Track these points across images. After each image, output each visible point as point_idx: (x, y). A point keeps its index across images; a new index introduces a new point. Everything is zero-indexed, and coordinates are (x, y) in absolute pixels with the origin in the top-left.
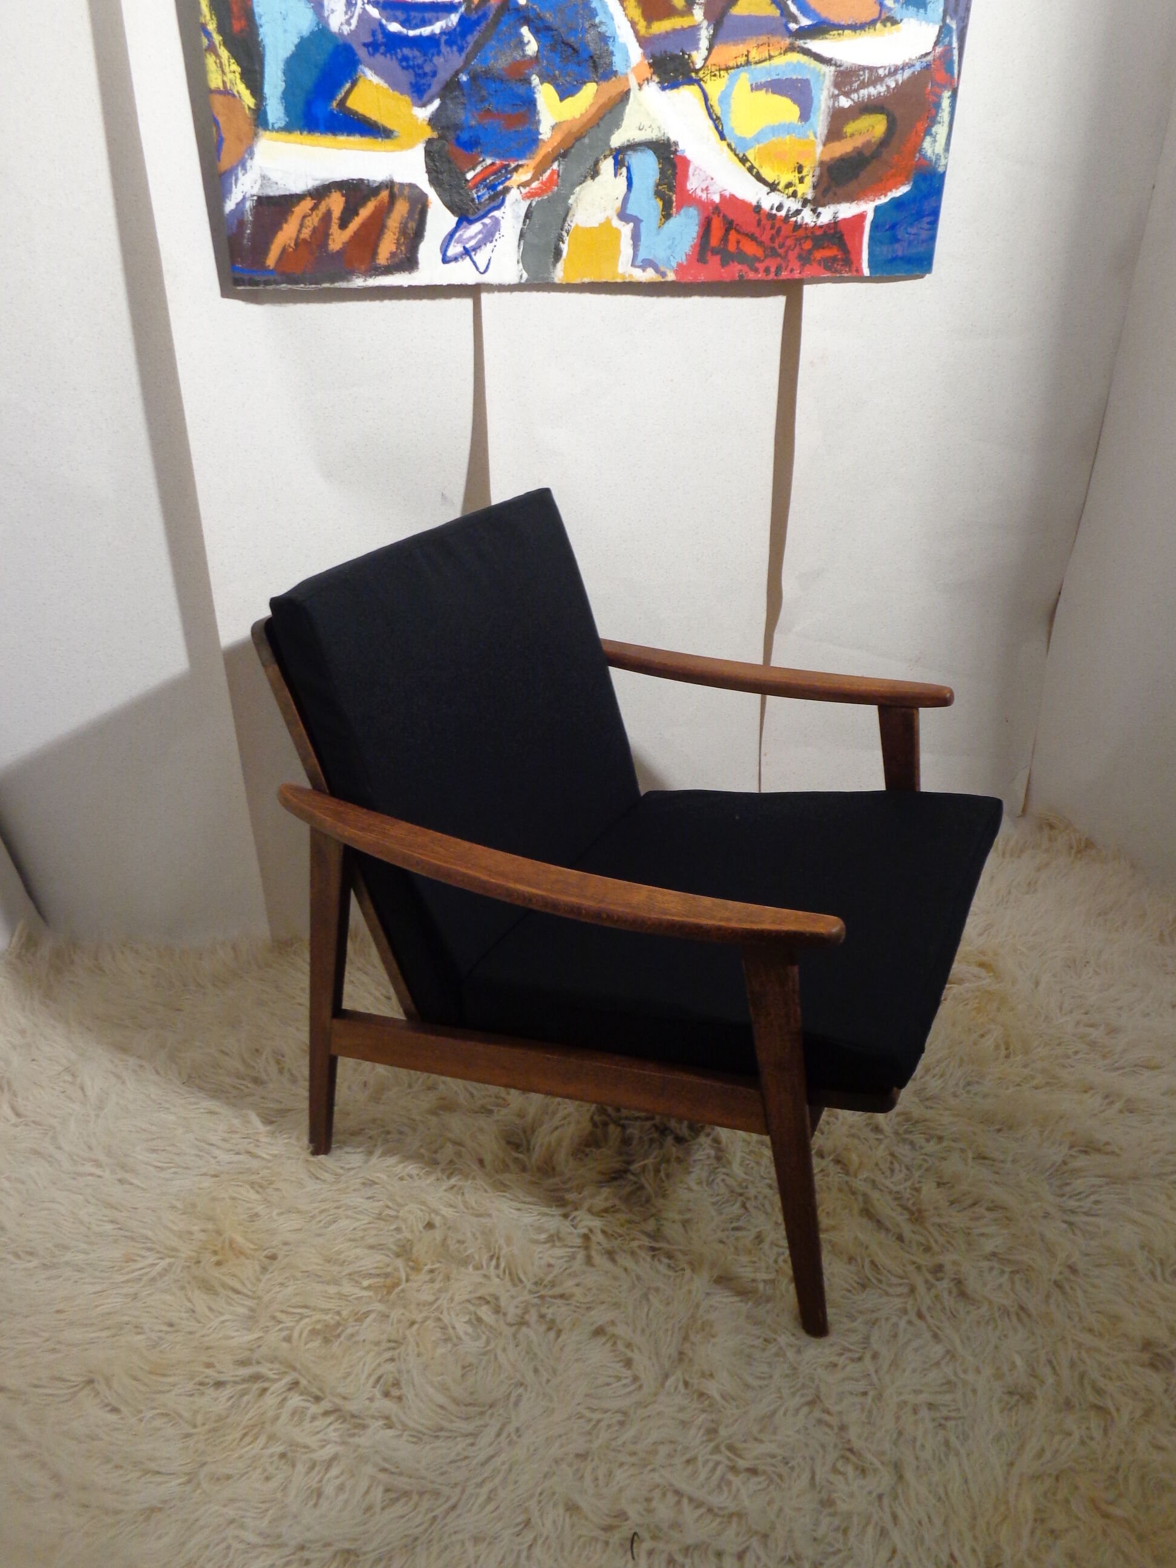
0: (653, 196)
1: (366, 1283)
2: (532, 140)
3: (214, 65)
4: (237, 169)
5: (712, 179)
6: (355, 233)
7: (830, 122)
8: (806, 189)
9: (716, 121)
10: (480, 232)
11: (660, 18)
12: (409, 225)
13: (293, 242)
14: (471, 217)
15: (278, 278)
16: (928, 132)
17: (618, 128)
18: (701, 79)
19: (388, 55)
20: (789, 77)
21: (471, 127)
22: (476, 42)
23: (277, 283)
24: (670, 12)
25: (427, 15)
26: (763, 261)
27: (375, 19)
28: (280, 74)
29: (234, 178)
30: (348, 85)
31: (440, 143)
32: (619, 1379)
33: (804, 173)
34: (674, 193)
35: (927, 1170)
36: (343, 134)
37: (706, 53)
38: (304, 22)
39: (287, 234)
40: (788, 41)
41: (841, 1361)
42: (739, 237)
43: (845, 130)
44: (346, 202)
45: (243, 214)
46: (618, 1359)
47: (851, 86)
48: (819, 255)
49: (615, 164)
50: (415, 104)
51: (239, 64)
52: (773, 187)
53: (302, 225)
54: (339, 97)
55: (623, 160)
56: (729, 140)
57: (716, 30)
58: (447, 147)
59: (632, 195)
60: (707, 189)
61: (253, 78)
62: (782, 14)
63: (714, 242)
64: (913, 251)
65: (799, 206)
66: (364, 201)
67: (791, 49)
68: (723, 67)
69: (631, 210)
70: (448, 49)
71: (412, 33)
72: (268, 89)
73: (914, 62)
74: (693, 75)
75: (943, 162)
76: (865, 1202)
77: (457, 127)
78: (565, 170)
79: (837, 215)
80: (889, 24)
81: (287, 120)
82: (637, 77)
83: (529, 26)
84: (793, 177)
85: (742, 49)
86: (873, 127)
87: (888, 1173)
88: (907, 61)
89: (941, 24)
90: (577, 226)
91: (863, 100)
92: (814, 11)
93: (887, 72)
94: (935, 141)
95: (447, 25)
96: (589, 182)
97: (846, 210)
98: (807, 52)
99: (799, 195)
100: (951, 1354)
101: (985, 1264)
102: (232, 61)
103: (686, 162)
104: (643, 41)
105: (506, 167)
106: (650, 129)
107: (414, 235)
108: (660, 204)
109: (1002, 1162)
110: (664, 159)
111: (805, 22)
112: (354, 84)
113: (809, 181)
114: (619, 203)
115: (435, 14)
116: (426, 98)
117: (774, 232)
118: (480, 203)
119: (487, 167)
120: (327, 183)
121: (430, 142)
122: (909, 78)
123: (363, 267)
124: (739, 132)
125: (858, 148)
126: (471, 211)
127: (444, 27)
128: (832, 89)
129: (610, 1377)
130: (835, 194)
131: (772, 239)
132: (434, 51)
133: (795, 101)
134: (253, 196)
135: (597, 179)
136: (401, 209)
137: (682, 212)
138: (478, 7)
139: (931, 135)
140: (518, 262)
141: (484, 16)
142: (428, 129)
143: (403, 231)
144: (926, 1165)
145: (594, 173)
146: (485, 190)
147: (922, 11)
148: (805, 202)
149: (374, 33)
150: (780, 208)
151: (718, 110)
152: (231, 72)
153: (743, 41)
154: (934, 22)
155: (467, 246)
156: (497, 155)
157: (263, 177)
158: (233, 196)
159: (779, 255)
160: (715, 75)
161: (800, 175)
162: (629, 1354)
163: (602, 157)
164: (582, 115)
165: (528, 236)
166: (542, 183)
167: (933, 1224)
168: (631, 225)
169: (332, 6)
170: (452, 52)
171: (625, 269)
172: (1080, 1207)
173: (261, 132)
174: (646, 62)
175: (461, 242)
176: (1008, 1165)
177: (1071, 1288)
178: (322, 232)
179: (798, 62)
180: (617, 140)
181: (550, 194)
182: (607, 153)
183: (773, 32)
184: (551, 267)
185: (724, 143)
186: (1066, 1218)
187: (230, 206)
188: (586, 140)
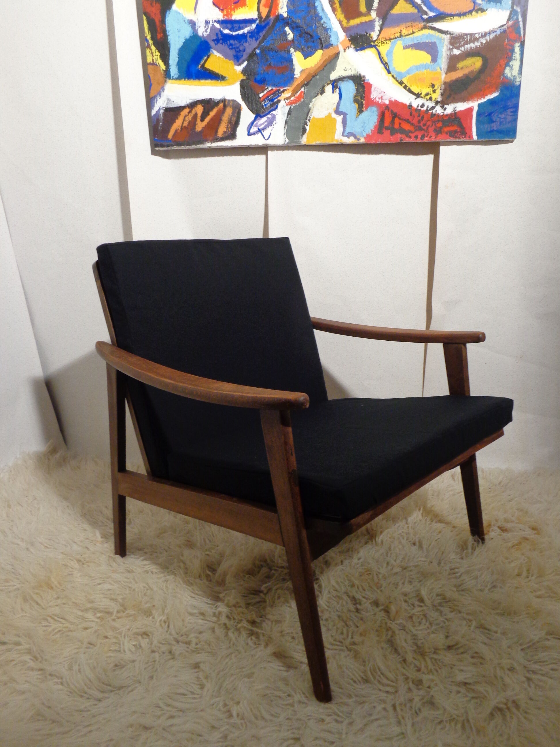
0: (353, 102)
1: (98, 615)
2: (291, 78)
3: (149, 53)
4: (157, 96)
5: (384, 93)
6: (207, 123)
7: (449, 62)
8: (437, 96)
9: (386, 65)
10: (266, 121)
11: (354, 18)
12: (232, 119)
13: (180, 127)
14: (262, 115)
15: (173, 144)
16: (507, 64)
17: (334, 71)
18: (377, 45)
19: (223, 44)
20: (424, 41)
21: (261, 74)
22: (264, 36)
23: (172, 146)
24: (359, 14)
25: (241, 25)
26: (414, 133)
27: (217, 28)
28: (177, 55)
29: (155, 100)
30: (205, 58)
31: (247, 81)
32: (193, 693)
33: (436, 88)
34: (364, 100)
35: (442, 627)
36: (203, 79)
37: (378, 32)
38: (187, 32)
39: (177, 124)
40: (423, 24)
41: (328, 719)
42: (400, 121)
43: (457, 66)
44: (204, 109)
45: (159, 116)
46: (198, 683)
47: (460, 44)
48: (446, 129)
49: (333, 88)
50: (236, 64)
51: (159, 52)
52: (418, 96)
53: (184, 120)
54: (202, 63)
55: (337, 86)
56: (392, 74)
57: (383, 22)
58: (251, 83)
59: (342, 102)
60: (382, 97)
61: (165, 57)
62: (418, 12)
63: (387, 123)
64: (503, 127)
65: (434, 105)
66: (212, 109)
67: (425, 27)
68: (388, 39)
69: (342, 109)
70: (251, 39)
71: (234, 34)
72: (171, 62)
73: (496, 30)
74: (372, 43)
75: (518, 80)
76: (392, 636)
77: (254, 74)
78: (307, 91)
79: (456, 109)
80: (479, 12)
81: (179, 74)
82: (343, 46)
83: (289, 27)
84: (430, 90)
85: (398, 29)
86: (475, 64)
87: (417, 624)
88: (492, 29)
89: (511, 10)
90: (314, 117)
91: (467, 50)
92: (436, 9)
93: (480, 35)
94: (512, 69)
95: (250, 29)
96: (320, 96)
97: (461, 106)
98: (434, 29)
99: (433, 99)
100: (403, 734)
101: (455, 688)
102: (157, 51)
103: (370, 85)
104: (345, 29)
105: (278, 91)
106: (350, 70)
107: (235, 123)
108: (357, 105)
109: (496, 632)
110: (358, 84)
111: (431, 14)
112: (208, 57)
113: (438, 92)
114: (335, 106)
115: (245, 25)
116: (241, 61)
117: (420, 118)
118: (266, 108)
119: (269, 91)
120: (195, 101)
121: (242, 81)
122: (493, 38)
123: (211, 138)
124: (398, 69)
125: (466, 74)
126: (261, 111)
127: (249, 30)
128: (449, 46)
129: (188, 691)
130: (454, 98)
131: (419, 122)
132: (244, 41)
133: (428, 53)
134: (163, 108)
135: (323, 95)
136: (229, 111)
137: (368, 109)
138: (265, 20)
139: (509, 66)
140: (284, 135)
141: (268, 24)
142: (242, 75)
143: (230, 122)
144: (442, 624)
145: (322, 92)
146: (268, 102)
147: (498, 4)
148: (437, 103)
149: (217, 35)
150: (423, 106)
151: (386, 59)
152: (156, 55)
153: (398, 26)
154: (507, 9)
155: (260, 128)
156: (274, 85)
157: (168, 99)
158: (155, 108)
159: (423, 130)
160: (384, 43)
161: (433, 89)
162: (205, 681)
163: (326, 84)
164: (315, 65)
165: (289, 123)
166: (296, 97)
167: (431, 658)
168: (342, 116)
169: (199, 24)
170: (252, 40)
171: (339, 137)
172: (541, 670)
173: (168, 80)
174: (347, 39)
175: (257, 126)
176: (499, 635)
177: (511, 717)
178: (193, 123)
179: (429, 34)
180: (333, 76)
181: (300, 102)
182: (329, 82)
183: (414, 20)
184: (301, 137)
185: (390, 75)
186: (527, 675)
187: (153, 112)
188: (318, 77)
